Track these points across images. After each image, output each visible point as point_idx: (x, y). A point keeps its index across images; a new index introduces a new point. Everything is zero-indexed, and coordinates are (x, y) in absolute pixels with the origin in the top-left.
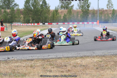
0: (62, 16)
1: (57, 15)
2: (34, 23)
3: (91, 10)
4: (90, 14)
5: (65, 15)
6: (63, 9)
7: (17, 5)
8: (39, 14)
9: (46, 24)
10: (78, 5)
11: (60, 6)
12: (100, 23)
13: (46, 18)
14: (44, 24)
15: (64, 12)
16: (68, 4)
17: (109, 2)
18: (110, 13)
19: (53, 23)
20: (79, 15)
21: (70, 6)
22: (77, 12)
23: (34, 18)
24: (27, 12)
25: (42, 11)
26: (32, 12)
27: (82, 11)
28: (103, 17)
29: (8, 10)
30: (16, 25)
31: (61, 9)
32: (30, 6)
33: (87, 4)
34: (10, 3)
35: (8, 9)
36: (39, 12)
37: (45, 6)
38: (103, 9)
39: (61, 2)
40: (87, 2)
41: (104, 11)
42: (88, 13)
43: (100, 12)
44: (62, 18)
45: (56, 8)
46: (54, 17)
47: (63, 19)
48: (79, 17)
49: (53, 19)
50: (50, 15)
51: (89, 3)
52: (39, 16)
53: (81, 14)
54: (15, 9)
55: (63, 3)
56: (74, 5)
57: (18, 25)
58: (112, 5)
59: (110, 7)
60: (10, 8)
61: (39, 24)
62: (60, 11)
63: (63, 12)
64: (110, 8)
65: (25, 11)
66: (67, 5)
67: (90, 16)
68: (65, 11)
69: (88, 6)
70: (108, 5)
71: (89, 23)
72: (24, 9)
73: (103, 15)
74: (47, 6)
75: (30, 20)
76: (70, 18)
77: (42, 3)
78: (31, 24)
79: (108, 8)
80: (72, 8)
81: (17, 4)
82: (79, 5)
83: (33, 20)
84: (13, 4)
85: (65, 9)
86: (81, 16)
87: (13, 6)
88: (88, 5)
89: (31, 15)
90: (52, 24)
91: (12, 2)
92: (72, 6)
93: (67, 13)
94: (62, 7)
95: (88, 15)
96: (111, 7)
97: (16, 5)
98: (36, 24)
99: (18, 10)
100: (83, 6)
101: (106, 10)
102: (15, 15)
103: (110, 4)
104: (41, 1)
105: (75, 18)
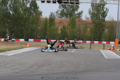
0: (60, 28)
1: (51, 26)
4: (107, 28)
5: (64, 28)
6: (64, 18)
8: (22, 23)
9: (30, 40)
11: (59, 12)
14: (27, 40)
15: (65, 22)
16: (74, 10)
19: (42, 40)
20: (89, 29)
21: (76, 12)
23: (13, 30)
25: (26, 18)
26: (10, 19)
27: (94, 22)
31: (61, 18)
32: (7, 9)
33: (102, 10)
36: (22, 20)
37: (34, 10)
39: (62, 5)
40: (103, 8)
42: (103, 26)
45: (51, 16)
46: (46, 30)
47: (61, 33)
48: (88, 32)
50: (39, 26)
51: (105, 10)
52: (22, 27)
53: (92, 27)
55: (64, 7)
56: (82, 12)
61: (19, 40)
63: (63, 22)
66: (72, 10)
69: (104, 15)
75: (6, 33)
76: (73, 32)
77: (30, 5)
80: (79, 17)
82: (91, 11)
83: (11, 33)
85: (67, 18)
86: (91, 30)
88: (104, 12)
89: (7, 25)
90: (40, 41)
92: (80, 14)
93: (69, 25)
94: (62, 14)
95: (104, 30)
104: (28, 2)
105: (82, 33)
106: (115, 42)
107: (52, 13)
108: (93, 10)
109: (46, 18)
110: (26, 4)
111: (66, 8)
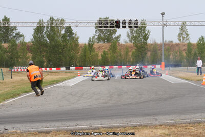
0: (100, 54)
1: (90, 52)
2: (51, 67)
3: (151, 44)
4: (148, 51)
5: (104, 53)
6: (101, 43)
7: (21, 36)
8: (60, 50)
9: (71, 68)
10: (128, 35)
11: (96, 37)
12: (166, 66)
13: (72, 58)
14: (68, 68)
15: (104, 47)
16: (111, 34)
17: (181, 29)
18: (185, 50)
19: (84, 68)
20: (130, 54)
21: (114, 36)
22: (127, 48)
23: (50, 58)
24: (38, 48)
25: (64, 46)
26: (47, 47)
27: (136, 46)
28: (171, 57)
29: (5, 44)
30: (19, 70)
31: (98, 43)
32: (43, 36)
33: (143, 33)
34: (8, 32)
35: (5, 42)
36: (60, 47)
37: (70, 37)
38: (171, 42)
39: (98, 30)
40: (144, 30)
41: (173, 45)
42: (145, 50)
43: (167, 47)
44: (100, 58)
45: (90, 41)
46: (85, 57)
47: (102, 59)
48: (130, 57)
49: (85, 61)
50: (78, 53)
51: (146, 32)
52: (60, 55)
53: (134, 50)
54: (17, 42)
55: (101, 31)
56: (120, 35)
57: (23, 70)
58: (188, 35)
59: (183, 38)
60: (9, 42)
61: (60, 69)
62: (96, 45)
63: (102, 48)
64: (183, 40)
65: (35, 46)
66: (109, 35)
67: (149, 54)
68: (106, 46)
69: (146, 37)
70: (180, 35)
71: (147, 67)
72: (32, 42)
73: (172, 52)
74: (73, 38)
75: (43, 62)
76: (114, 57)
77: (65, 31)
78: (46, 69)
79: (180, 40)
80: (117, 40)
81: (21, 33)
82: (130, 34)
83: (49, 61)
84: (14, 35)
85: (104, 43)
86: (132, 53)
87: (14, 37)
88: (146, 35)
89: (44, 54)
90: (82, 69)
91: (13, 30)
92: (118, 37)
93: (109, 50)
94: (99, 39)
95: (146, 53)
96: (185, 39)
97: (19, 35)
98: (54, 69)
99: (23, 44)
100: (136, 37)
101: (177, 45)
102: (17, 53)
103: (184, 33)
104: (63, 28)
105: (123, 58)
106: (161, 65)
107: (90, 39)
108: (131, 33)
109: (85, 44)
110: (61, 31)
111: (102, 32)
